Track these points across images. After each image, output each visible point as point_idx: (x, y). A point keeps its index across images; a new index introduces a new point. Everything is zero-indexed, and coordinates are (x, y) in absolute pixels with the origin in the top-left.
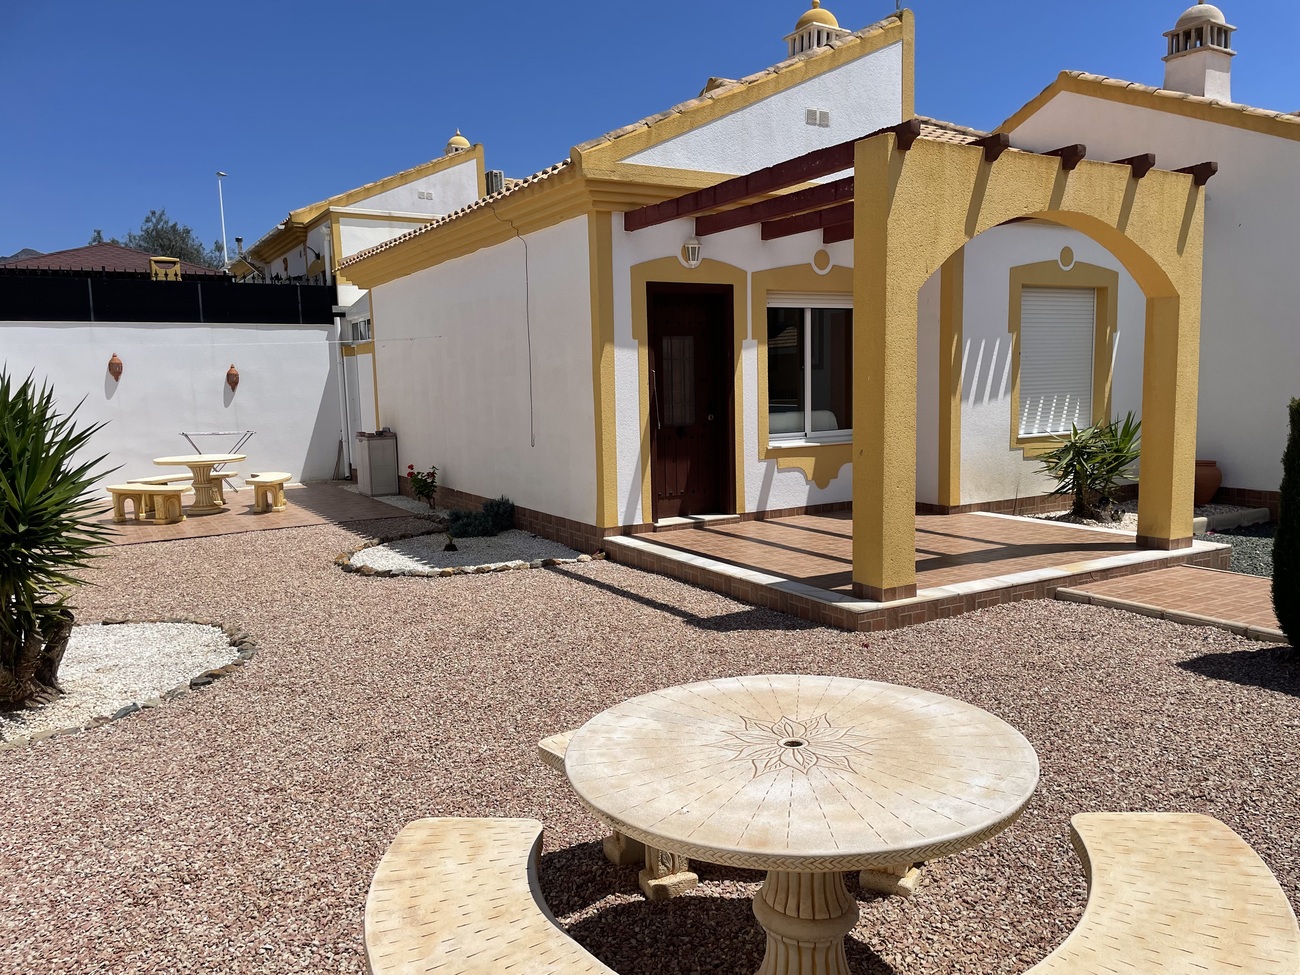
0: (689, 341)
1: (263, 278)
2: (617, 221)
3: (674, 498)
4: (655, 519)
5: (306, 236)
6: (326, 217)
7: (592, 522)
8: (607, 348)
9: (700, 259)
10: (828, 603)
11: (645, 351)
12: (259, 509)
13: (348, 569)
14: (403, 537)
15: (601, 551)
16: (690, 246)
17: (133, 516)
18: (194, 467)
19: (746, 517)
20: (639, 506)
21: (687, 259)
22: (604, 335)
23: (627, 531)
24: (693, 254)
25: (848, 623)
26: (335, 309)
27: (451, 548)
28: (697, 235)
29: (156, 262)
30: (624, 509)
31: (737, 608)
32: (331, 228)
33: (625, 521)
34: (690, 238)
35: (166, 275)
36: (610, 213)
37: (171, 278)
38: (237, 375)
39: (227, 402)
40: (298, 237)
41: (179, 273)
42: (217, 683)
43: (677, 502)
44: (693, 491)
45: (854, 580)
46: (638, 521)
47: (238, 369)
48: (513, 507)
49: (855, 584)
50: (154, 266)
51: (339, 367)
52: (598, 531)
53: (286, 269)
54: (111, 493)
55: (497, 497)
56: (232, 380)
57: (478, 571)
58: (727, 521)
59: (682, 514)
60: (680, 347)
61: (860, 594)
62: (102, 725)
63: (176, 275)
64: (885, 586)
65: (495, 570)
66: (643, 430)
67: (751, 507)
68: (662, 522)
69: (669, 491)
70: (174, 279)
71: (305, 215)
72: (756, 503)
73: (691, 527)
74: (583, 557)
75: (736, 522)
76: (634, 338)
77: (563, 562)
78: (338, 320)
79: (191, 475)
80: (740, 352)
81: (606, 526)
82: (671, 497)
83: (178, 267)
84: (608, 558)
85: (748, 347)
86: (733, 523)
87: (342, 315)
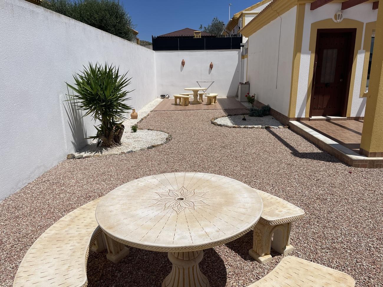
0: (335, 51)
1: (229, 36)
2: (308, 7)
3: (321, 109)
4: (310, 116)
5: (238, 22)
6: (242, 15)
7: (287, 115)
8: (298, 54)
9: (342, 19)
10: (344, 154)
11: (314, 55)
12: (208, 104)
13: (212, 123)
14: (235, 115)
15: (288, 125)
16: (338, 14)
17: (179, 103)
18: (194, 91)
19: (350, 118)
20: (304, 111)
21: (336, 19)
22: (298, 49)
23: (299, 120)
24: (339, 17)
25: (349, 163)
26: (241, 44)
27: (244, 119)
28: (342, 9)
29: (195, 33)
30: (298, 112)
31: (316, 150)
32: (242, 18)
33: (298, 116)
34: (339, 11)
35: (197, 36)
36: (305, 4)
37: (198, 37)
38: (212, 65)
39: (210, 73)
40: (236, 22)
41: (200, 36)
42: (153, 149)
43: (322, 111)
44: (330, 107)
45: (360, 147)
46: (303, 116)
47: (213, 63)
48: (270, 108)
49: (360, 149)
50: (195, 34)
51: (240, 62)
52: (288, 119)
53: (234, 33)
54: (174, 97)
55: (267, 105)
56: (211, 66)
57: (244, 127)
58: (341, 119)
59: (323, 116)
60: (331, 54)
61: (361, 153)
62: (123, 154)
63: (199, 36)
64: (371, 151)
65: (250, 128)
66: (309, 84)
67: (353, 114)
68: (313, 117)
69: (319, 106)
70: (199, 38)
71: (237, 15)
72: (356, 114)
73: (324, 120)
74: (280, 127)
75: (345, 120)
76: (309, 50)
77: (273, 128)
78: (241, 48)
79: (193, 93)
80: (356, 55)
81: (290, 117)
82: (320, 109)
83: (200, 34)
84: (289, 128)
85: (361, 53)
86: (343, 120)
87: (243, 46)
